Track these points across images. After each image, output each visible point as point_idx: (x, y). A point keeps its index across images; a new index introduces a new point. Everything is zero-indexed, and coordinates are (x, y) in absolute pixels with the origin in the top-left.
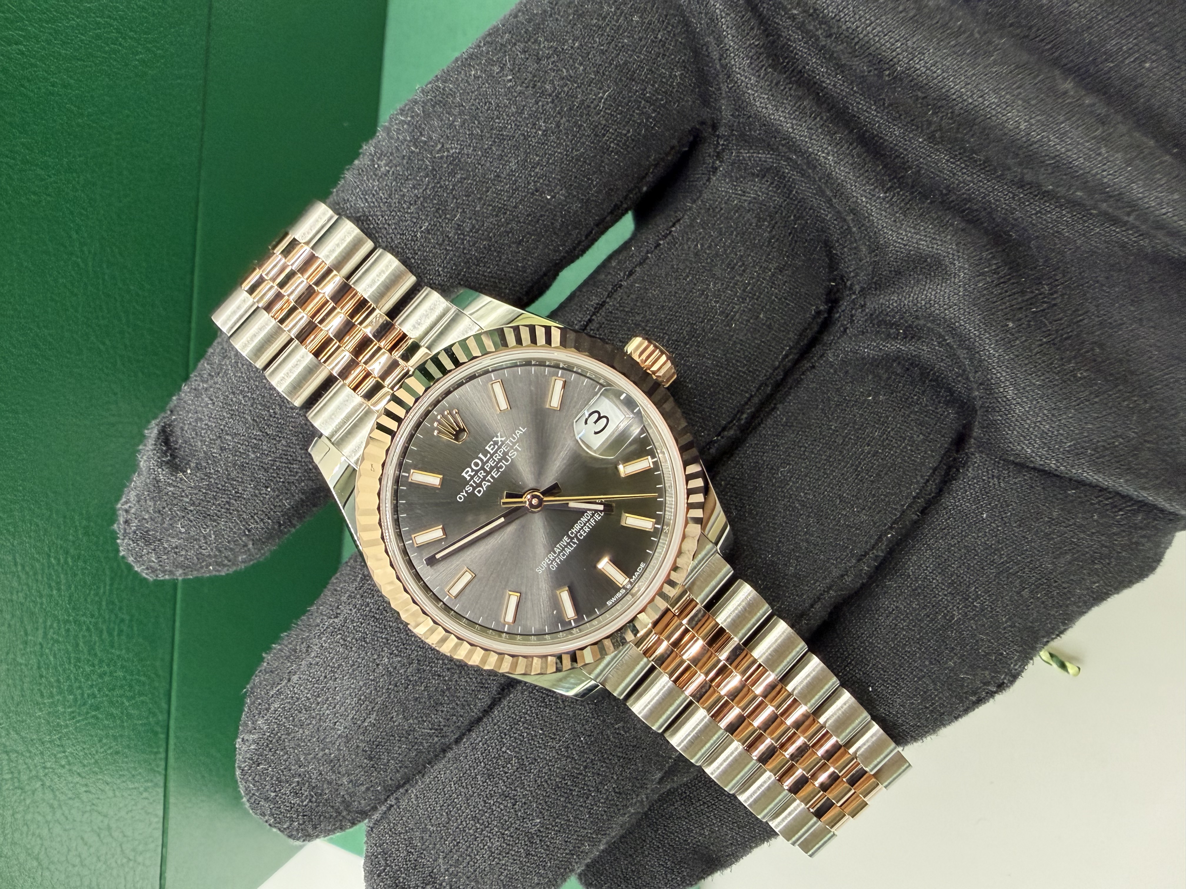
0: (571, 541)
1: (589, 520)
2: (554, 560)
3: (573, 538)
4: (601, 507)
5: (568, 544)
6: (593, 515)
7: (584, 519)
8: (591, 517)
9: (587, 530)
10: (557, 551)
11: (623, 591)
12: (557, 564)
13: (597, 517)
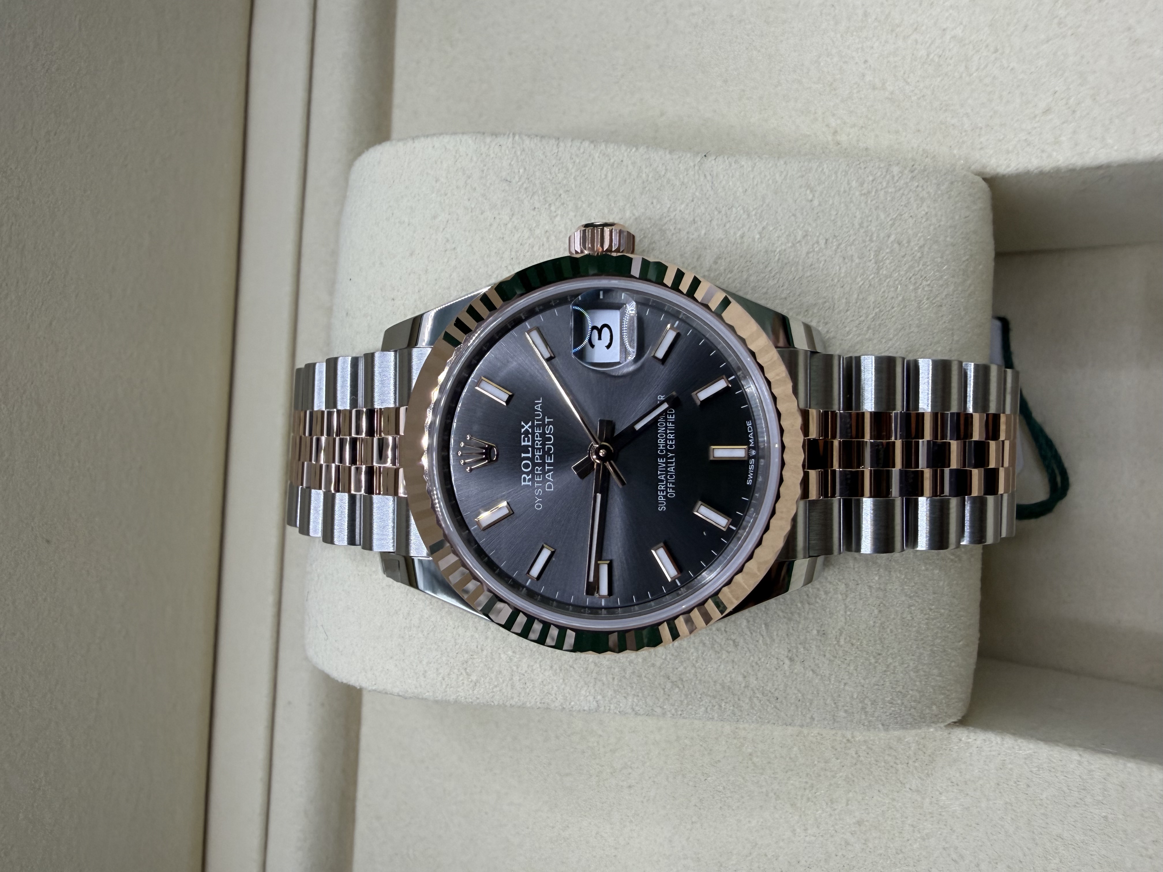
0: (667, 459)
1: (666, 427)
2: (667, 487)
3: (666, 455)
4: (665, 406)
5: (667, 463)
6: (666, 418)
7: (661, 430)
8: (666, 422)
9: (672, 437)
10: (662, 477)
11: (752, 461)
12: (673, 489)
13: (672, 418)
